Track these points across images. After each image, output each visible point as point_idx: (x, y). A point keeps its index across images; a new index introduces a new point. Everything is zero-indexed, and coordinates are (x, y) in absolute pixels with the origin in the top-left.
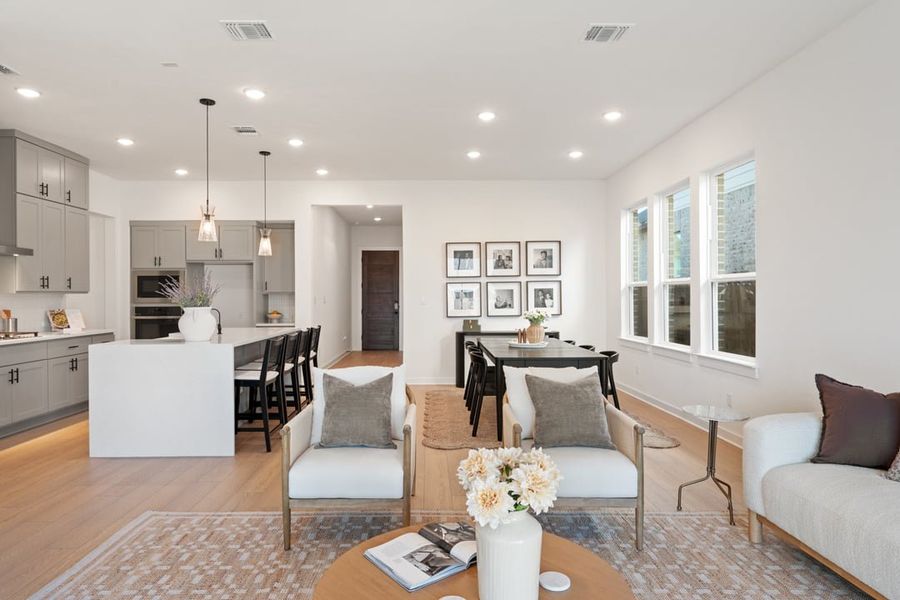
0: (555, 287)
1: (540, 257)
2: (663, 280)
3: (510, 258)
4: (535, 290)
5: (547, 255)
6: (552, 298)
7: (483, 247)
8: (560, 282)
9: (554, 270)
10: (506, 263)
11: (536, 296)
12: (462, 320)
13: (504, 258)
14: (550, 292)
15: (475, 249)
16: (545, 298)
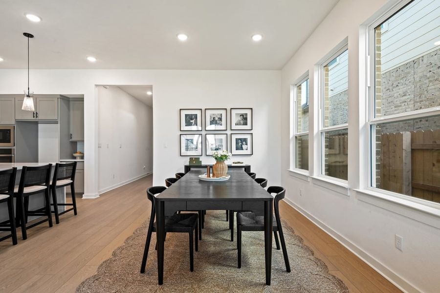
0: (248, 137)
1: (240, 118)
2: (320, 129)
3: (220, 119)
4: (236, 139)
5: (244, 118)
6: (246, 144)
7: (204, 111)
8: (252, 134)
9: (248, 127)
10: (218, 122)
11: (237, 143)
12: (189, 158)
13: (217, 119)
14: (245, 140)
15: (198, 113)
16: (242, 144)
